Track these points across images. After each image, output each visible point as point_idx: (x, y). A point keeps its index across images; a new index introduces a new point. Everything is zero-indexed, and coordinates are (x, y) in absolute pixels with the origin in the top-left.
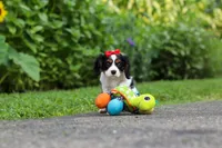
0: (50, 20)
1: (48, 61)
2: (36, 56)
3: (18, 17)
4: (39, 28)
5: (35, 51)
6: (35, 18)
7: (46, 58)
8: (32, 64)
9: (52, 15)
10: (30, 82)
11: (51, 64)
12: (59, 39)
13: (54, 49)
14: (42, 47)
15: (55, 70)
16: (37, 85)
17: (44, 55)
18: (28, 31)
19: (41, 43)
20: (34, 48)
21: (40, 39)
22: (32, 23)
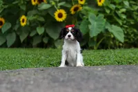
0: (130, 5)
1: (128, 30)
2: (121, 27)
3: (111, 3)
4: (124, 10)
5: (121, 24)
6: (121, 4)
7: (127, 28)
8: (119, 32)
9: (131, 2)
10: (117, 43)
11: (130, 32)
12: (135, 17)
13: (132, 23)
14: (125, 22)
15: (132, 35)
16: (121, 45)
17: (126, 26)
18: (117, 12)
19: (125, 19)
20: (120, 22)
21: (124, 17)
22: (119, 7)
